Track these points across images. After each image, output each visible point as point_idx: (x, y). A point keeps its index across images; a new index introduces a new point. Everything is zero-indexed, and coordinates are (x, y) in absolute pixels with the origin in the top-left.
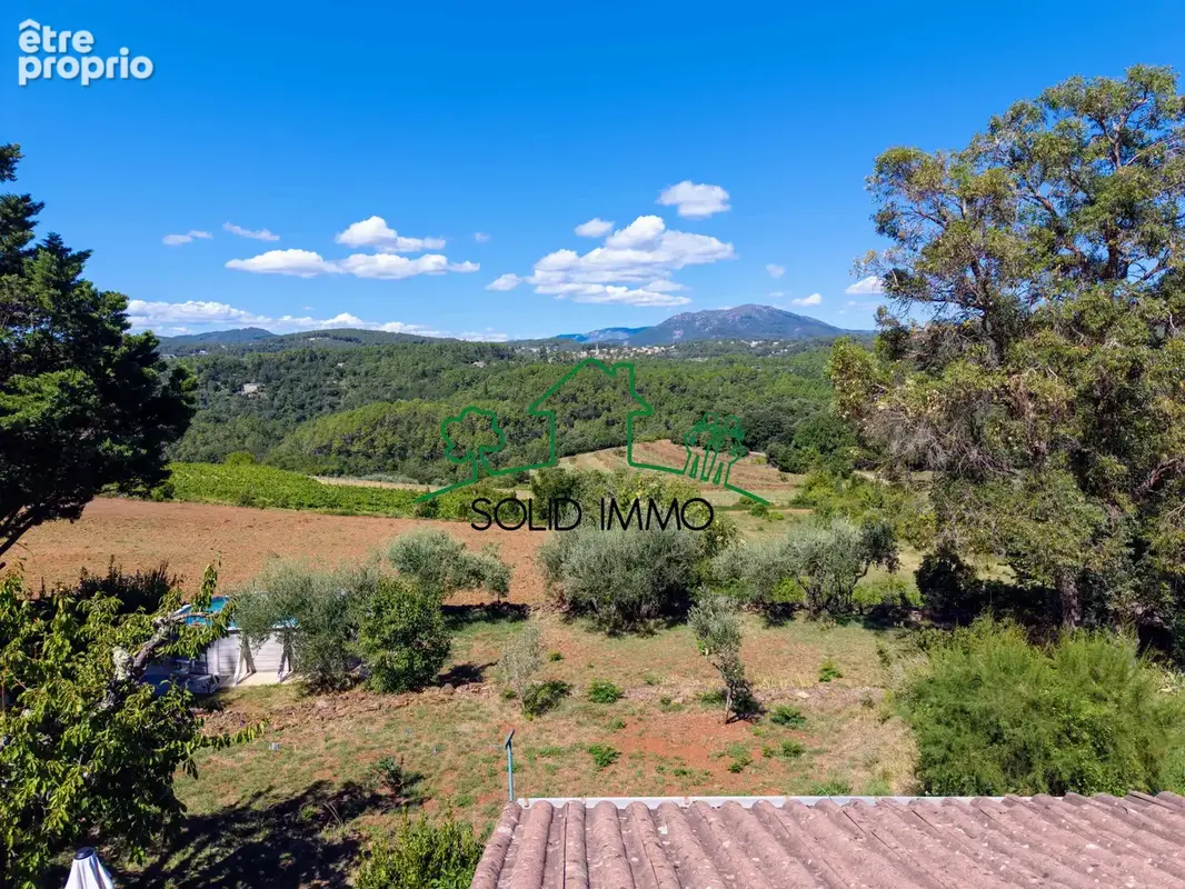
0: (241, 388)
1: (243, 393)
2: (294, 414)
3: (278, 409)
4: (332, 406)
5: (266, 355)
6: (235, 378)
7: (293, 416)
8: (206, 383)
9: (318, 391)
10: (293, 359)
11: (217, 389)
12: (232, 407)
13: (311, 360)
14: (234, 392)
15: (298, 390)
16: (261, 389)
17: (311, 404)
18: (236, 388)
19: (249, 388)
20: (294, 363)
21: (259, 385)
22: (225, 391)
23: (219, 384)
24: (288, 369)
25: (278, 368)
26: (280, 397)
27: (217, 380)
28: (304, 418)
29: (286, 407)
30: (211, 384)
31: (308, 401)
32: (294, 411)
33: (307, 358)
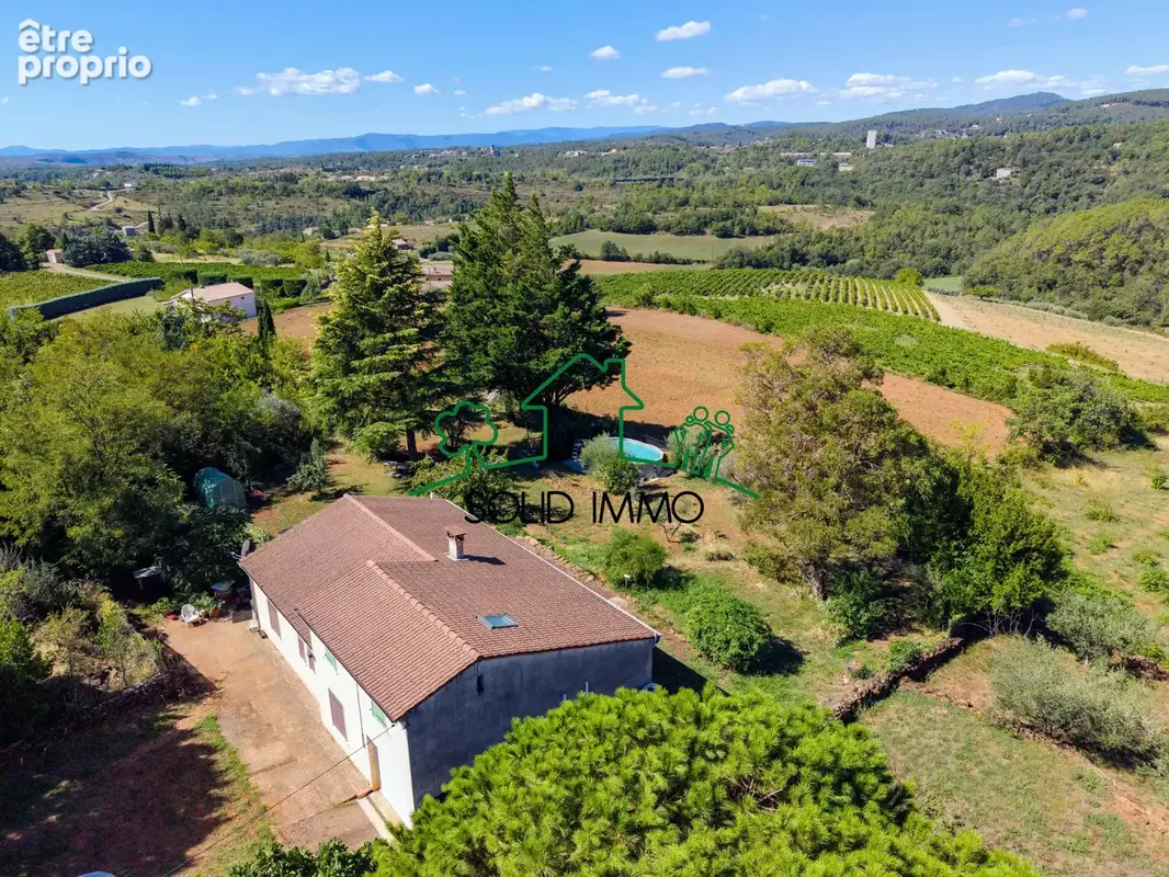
0: (993, 173)
1: (993, 179)
2: (1043, 204)
3: (1027, 198)
4: (1091, 197)
5: (1030, 135)
6: (991, 161)
7: (1041, 207)
8: (959, 167)
9: (1079, 178)
10: (1060, 139)
11: (968, 173)
12: (978, 194)
13: (1082, 140)
14: (985, 177)
15: (1057, 175)
16: (1014, 175)
17: (1067, 193)
18: (988, 173)
19: (1002, 173)
20: (1060, 144)
21: (1014, 169)
22: (976, 176)
23: (972, 167)
24: (1051, 151)
25: (1039, 150)
26: (1034, 183)
27: (971, 163)
28: (1055, 209)
29: (1037, 196)
30: (964, 168)
31: (1065, 189)
32: (1045, 200)
33: (1077, 139)
